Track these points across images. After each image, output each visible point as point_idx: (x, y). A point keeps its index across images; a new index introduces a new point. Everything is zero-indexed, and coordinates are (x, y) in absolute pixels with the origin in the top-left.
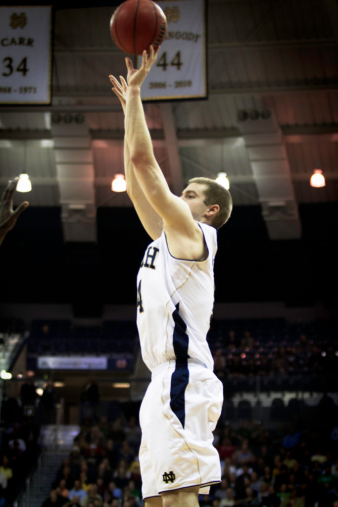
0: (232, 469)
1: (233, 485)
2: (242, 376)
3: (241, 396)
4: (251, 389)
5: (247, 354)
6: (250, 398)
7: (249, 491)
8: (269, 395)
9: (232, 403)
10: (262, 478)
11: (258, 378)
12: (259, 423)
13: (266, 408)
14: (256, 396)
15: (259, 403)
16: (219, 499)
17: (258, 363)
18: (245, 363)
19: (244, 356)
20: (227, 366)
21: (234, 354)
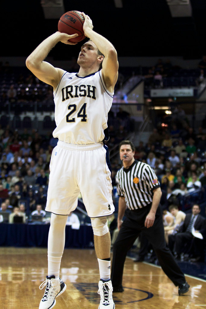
0: (19, 159)
1: (20, 168)
2: (26, 102)
3: (25, 114)
4: (31, 110)
5: (29, 88)
6: (30, 115)
7: (29, 172)
8: (42, 114)
9: (19, 118)
10: (37, 165)
11: (36, 103)
12: (36, 130)
13: (40, 122)
14: (34, 114)
15: (36, 118)
16: (11, 177)
17: (37, 94)
18: (28, 94)
19: (27, 89)
20: (17, 95)
21: (21, 88)
